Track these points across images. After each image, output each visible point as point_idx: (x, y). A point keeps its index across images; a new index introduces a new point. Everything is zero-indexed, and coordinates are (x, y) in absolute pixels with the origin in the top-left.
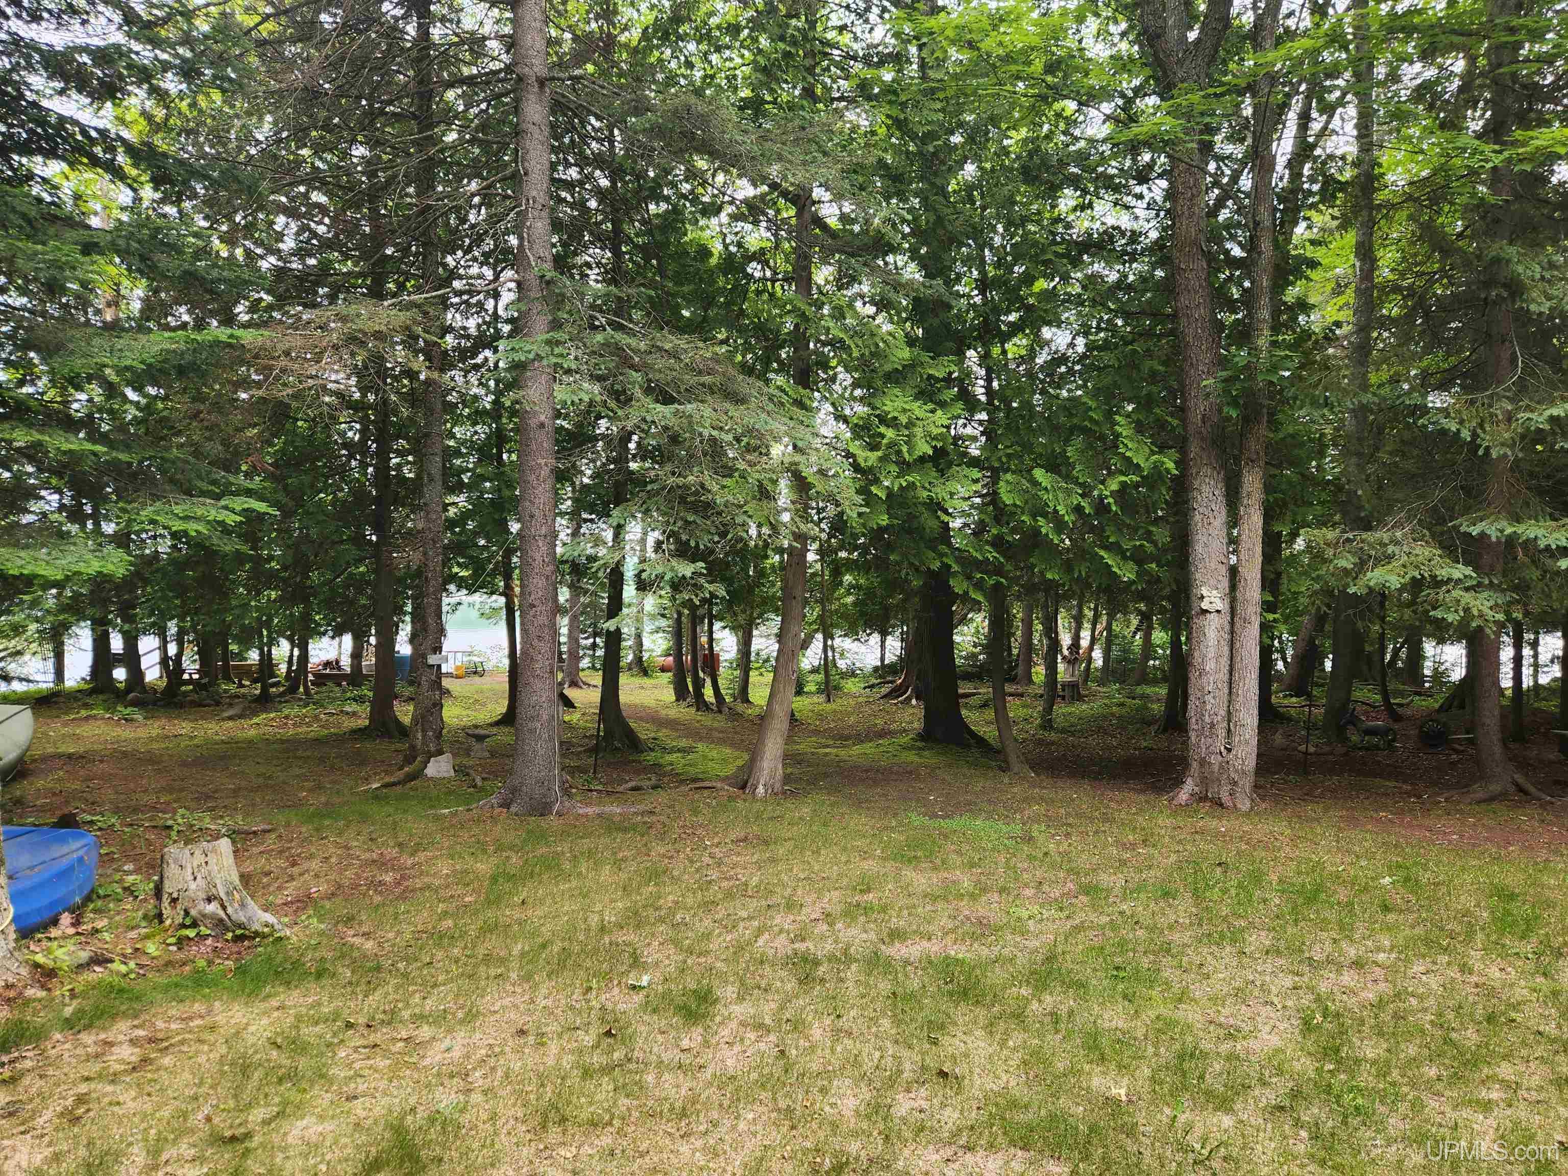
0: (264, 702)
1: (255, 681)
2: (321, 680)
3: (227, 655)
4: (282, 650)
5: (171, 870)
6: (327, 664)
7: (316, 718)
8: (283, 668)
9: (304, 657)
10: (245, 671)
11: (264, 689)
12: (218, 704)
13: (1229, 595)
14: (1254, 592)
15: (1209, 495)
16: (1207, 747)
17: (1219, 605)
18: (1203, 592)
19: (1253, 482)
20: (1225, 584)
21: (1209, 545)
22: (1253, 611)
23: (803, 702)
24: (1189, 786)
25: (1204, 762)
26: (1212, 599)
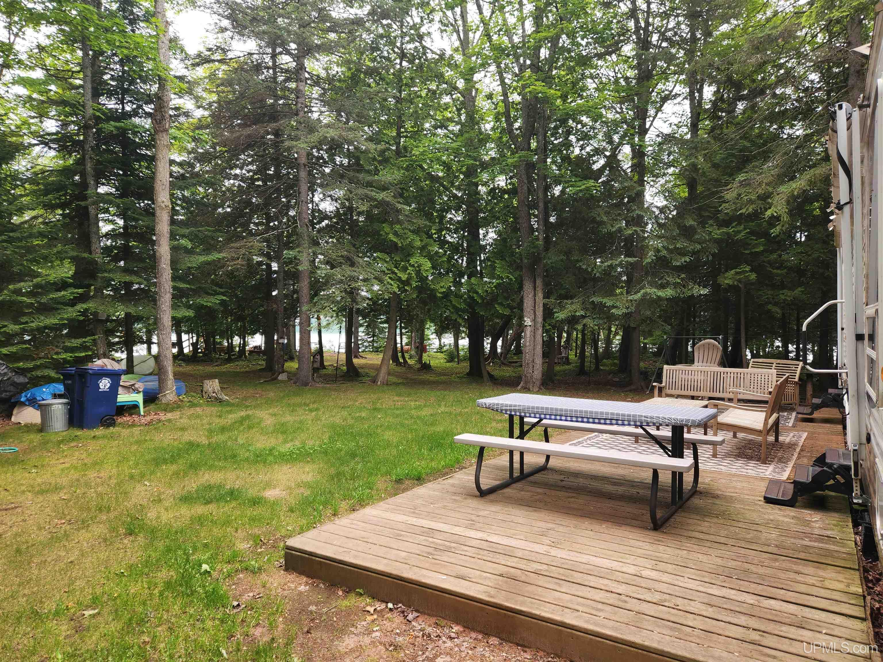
0: (229, 360)
1: (226, 353)
2: (251, 352)
3: (214, 342)
4: (237, 340)
5: (205, 385)
6: (255, 347)
7: (248, 366)
8: (237, 349)
9: (245, 344)
10: (222, 350)
11: (229, 357)
12: (212, 361)
13: (534, 320)
14: (540, 319)
15: (528, 287)
16: (527, 371)
17: (530, 324)
18: (525, 319)
19: (539, 282)
20: (533, 316)
21: (528, 303)
22: (539, 325)
23: (448, 364)
24: (521, 385)
25: (525, 376)
26: (528, 321)
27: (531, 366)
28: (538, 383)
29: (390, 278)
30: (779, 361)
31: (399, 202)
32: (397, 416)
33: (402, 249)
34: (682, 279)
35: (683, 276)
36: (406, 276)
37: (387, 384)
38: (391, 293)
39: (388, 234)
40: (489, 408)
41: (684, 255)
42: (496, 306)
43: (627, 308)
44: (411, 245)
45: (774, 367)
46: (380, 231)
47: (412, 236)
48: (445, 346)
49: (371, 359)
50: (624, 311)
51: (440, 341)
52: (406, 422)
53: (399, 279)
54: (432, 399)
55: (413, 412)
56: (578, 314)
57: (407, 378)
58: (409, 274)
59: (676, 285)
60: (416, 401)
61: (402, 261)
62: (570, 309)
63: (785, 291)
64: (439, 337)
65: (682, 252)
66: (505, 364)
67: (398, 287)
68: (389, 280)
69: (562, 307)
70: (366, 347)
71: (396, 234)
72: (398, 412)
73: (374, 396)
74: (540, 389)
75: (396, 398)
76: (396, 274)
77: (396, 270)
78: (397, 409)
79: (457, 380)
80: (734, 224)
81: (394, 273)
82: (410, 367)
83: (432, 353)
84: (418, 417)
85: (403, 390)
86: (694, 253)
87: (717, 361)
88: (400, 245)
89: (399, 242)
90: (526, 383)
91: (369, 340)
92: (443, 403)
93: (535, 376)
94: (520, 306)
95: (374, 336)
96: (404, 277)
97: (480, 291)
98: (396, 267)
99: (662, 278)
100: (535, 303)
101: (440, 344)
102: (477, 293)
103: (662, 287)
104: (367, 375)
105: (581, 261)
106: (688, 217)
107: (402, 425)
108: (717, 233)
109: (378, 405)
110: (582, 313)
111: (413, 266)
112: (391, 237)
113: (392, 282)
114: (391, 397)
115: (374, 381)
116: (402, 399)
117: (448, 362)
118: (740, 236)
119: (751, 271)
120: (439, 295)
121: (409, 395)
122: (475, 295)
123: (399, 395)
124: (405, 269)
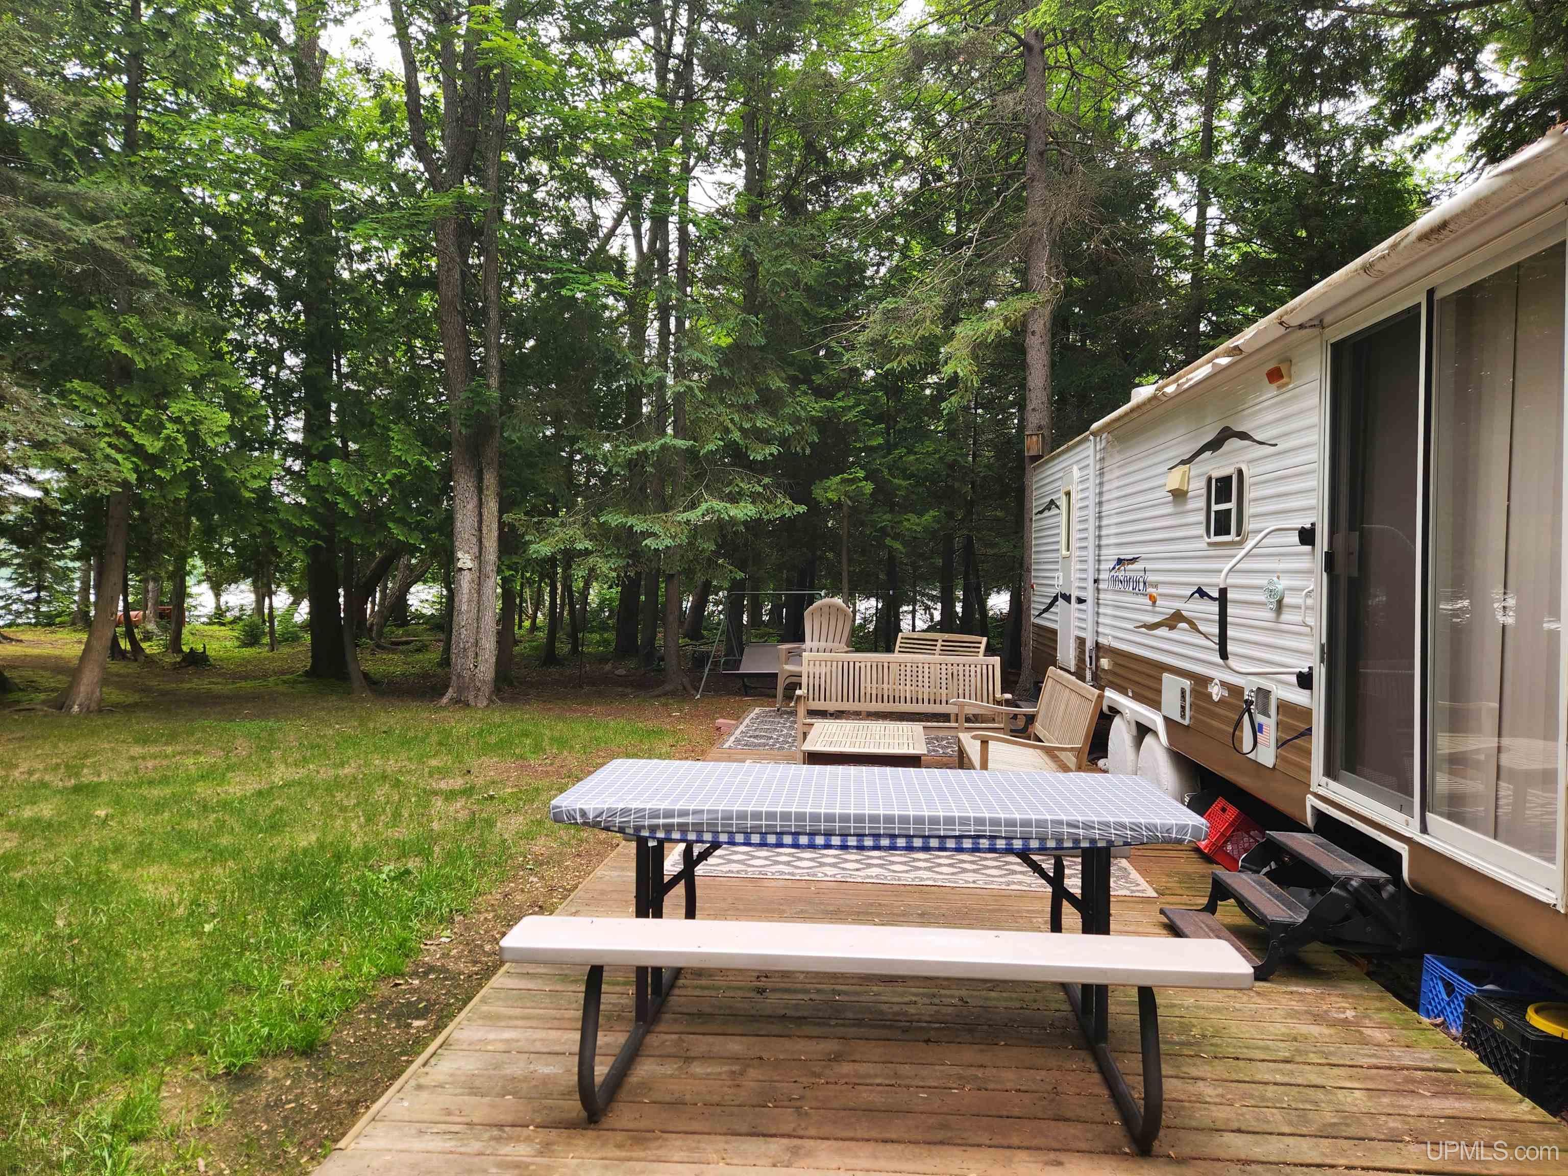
13: (479, 557)
14: (491, 554)
15: (463, 486)
16: (461, 663)
17: (469, 565)
18: (460, 555)
19: (490, 479)
20: (476, 550)
21: (465, 522)
22: (491, 568)
23: (247, 652)
24: (450, 693)
25: (459, 676)
26: (465, 560)
27: (471, 654)
28: (486, 690)
29: (110, 445)
30: (946, 636)
31: (138, 258)
32: (159, 807)
33: (147, 376)
34: (765, 487)
35: (766, 480)
36: (159, 444)
37: (103, 709)
38: (118, 485)
39: (104, 335)
40: (596, 825)
41: (768, 442)
42: (391, 525)
43: (673, 537)
44: (170, 368)
45: (938, 648)
46: (78, 326)
47: (171, 349)
48: (228, 610)
49: (38, 644)
50: (668, 542)
51: (218, 600)
52: (194, 824)
53: (138, 450)
54: (243, 747)
55: (203, 790)
56: (579, 546)
57: (146, 690)
58: (168, 438)
59: (755, 498)
60: (197, 753)
61: (144, 404)
62: (561, 535)
63: (910, 516)
64: (217, 590)
65: (762, 436)
66: (383, 648)
67: (136, 470)
68: (109, 451)
69: (543, 532)
70: (19, 614)
71: (127, 337)
72: (156, 792)
73: (68, 750)
74: (491, 701)
75: (136, 750)
76: (128, 437)
77: (129, 429)
78: (151, 783)
79: (282, 688)
80: (840, 395)
81: (122, 433)
82: (150, 660)
83: (197, 624)
84: (225, 805)
85: (150, 725)
86: (784, 441)
87: (844, 639)
88: (142, 366)
89: (137, 359)
90: (460, 690)
91: (26, 597)
92: (276, 754)
93: (480, 676)
94: (447, 525)
95: (39, 588)
96: (153, 445)
97: (352, 491)
98: (129, 421)
99: (730, 483)
100: (480, 522)
101: (218, 607)
102: (345, 495)
103: (733, 499)
104: (32, 686)
105: (581, 438)
106: (770, 372)
107: (184, 839)
108: (816, 407)
109: (87, 776)
110: (588, 545)
111: (178, 420)
112: (116, 344)
113: (119, 457)
114: (123, 748)
115: (61, 704)
116: (154, 749)
117: (245, 645)
118: (850, 416)
119: (866, 479)
120: (247, 495)
121: (172, 738)
122: (339, 499)
123: (144, 740)
124: (154, 428)
